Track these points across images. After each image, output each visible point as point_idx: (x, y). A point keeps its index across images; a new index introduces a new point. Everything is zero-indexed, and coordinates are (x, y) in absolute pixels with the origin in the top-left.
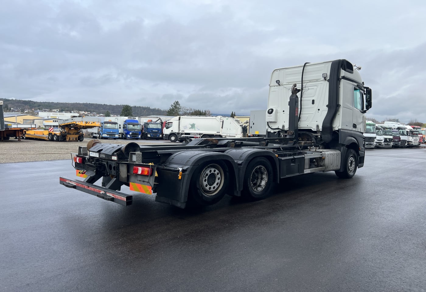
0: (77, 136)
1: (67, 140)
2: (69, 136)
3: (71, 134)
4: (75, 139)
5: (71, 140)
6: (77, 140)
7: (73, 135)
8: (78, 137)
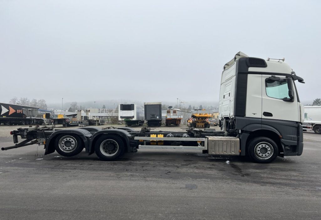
0: (203, 124)
1: (197, 126)
2: (197, 124)
3: (199, 123)
4: (202, 126)
5: (199, 126)
6: (204, 126)
7: (200, 123)
8: (205, 124)
